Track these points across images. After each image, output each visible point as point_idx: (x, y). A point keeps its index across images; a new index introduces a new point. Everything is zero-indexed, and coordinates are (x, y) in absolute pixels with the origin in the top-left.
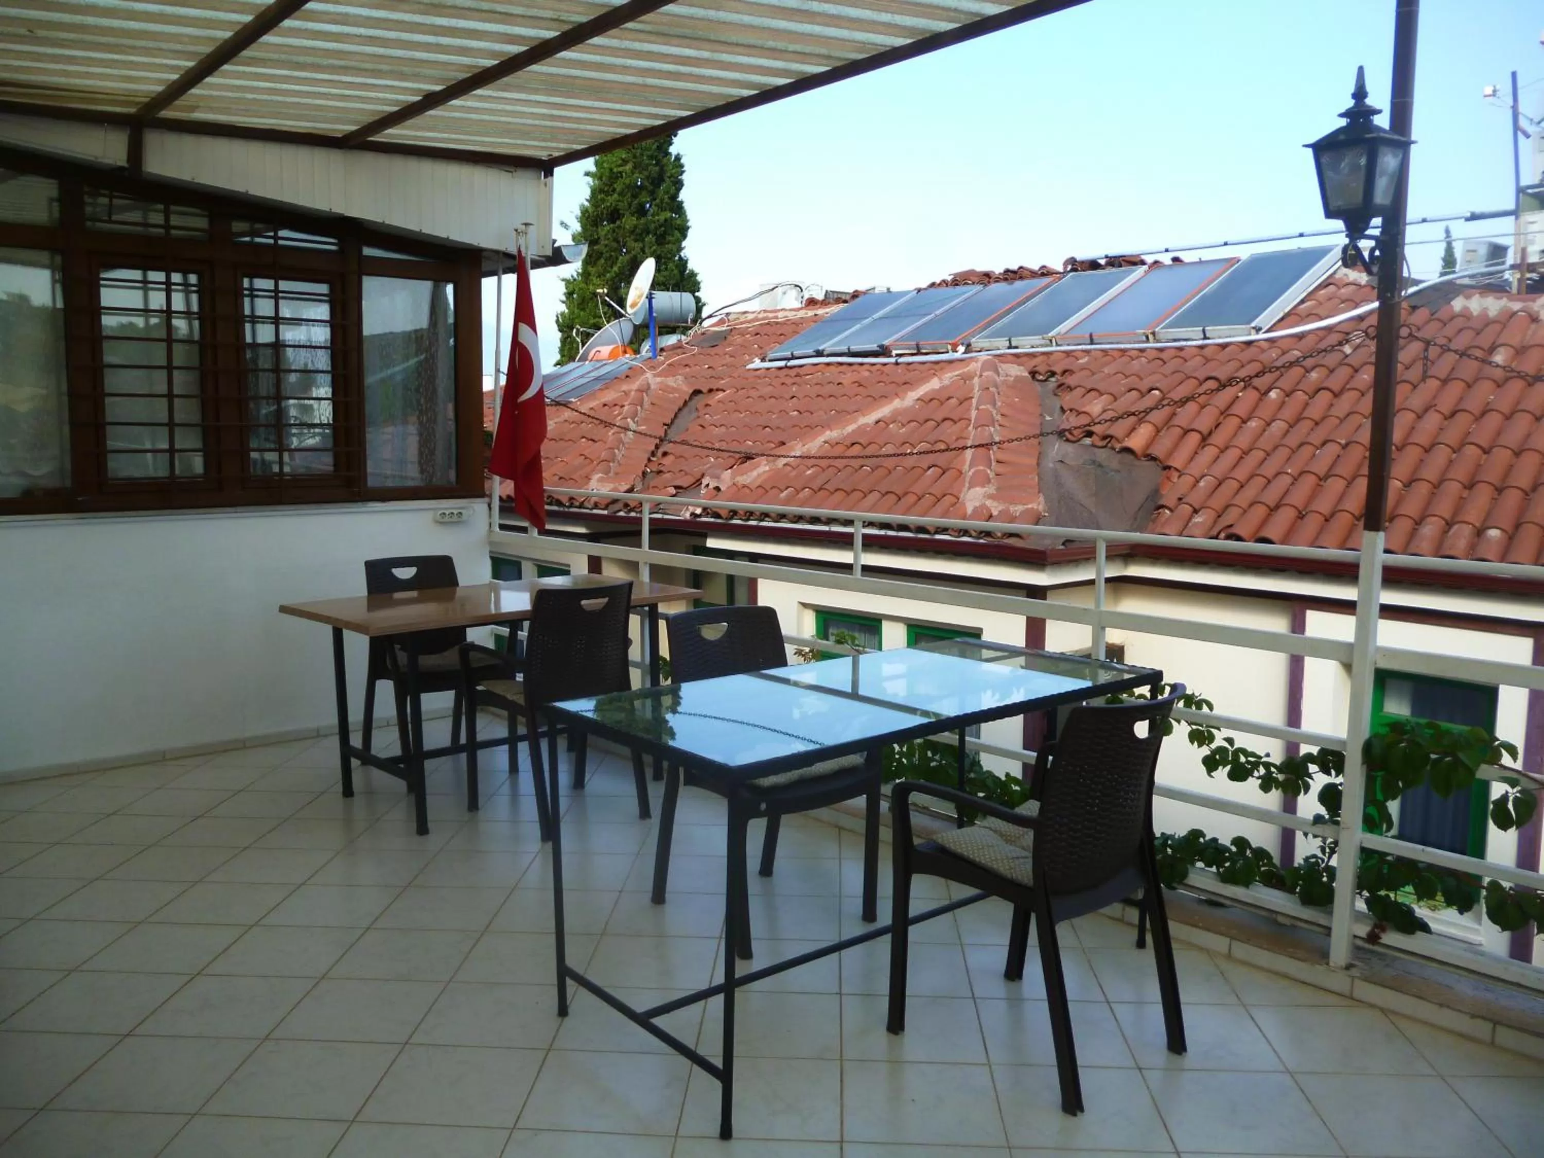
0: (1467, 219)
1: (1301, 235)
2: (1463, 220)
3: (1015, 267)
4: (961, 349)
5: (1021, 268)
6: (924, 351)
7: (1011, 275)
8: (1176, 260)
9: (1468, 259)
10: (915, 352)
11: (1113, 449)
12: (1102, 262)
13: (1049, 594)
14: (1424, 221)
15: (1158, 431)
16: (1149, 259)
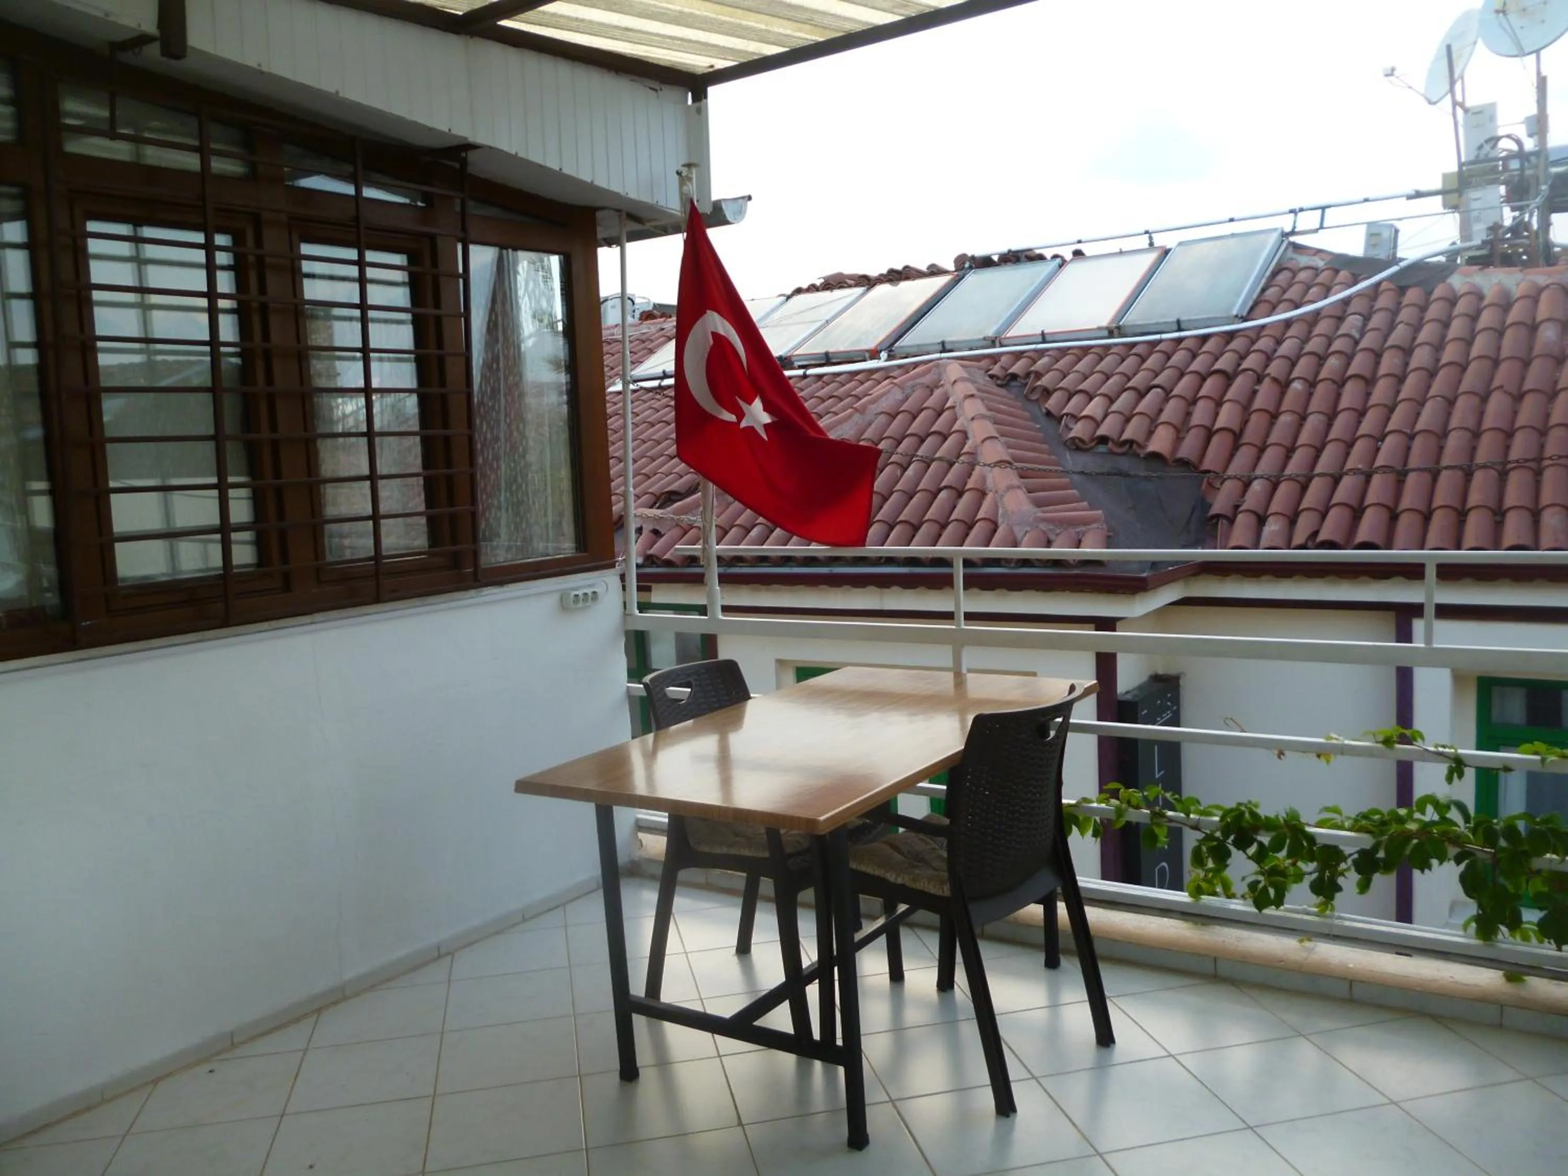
0: (1409, 197)
1: (1232, 220)
2: (1405, 198)
3: (899, 267)
4: (884, 355)
5: (906, 267)
6: (834, 361)
7: (896, 275)
8: (1078, 254)
9: (1373, 242)
10: (823, 362)
11: (1137, 455)
12: (996, 258)
13: (1118, 624)
14: (1366, 200)
15: (1177, 430)
16: (1048, 254)
